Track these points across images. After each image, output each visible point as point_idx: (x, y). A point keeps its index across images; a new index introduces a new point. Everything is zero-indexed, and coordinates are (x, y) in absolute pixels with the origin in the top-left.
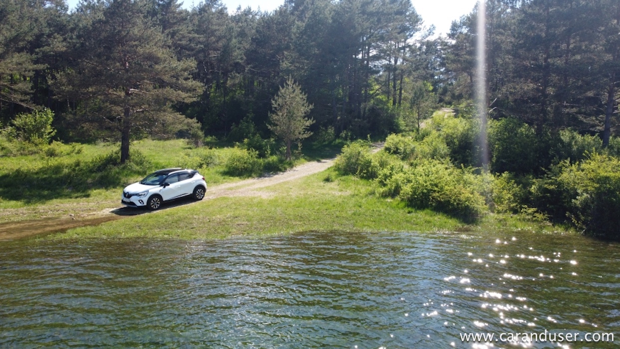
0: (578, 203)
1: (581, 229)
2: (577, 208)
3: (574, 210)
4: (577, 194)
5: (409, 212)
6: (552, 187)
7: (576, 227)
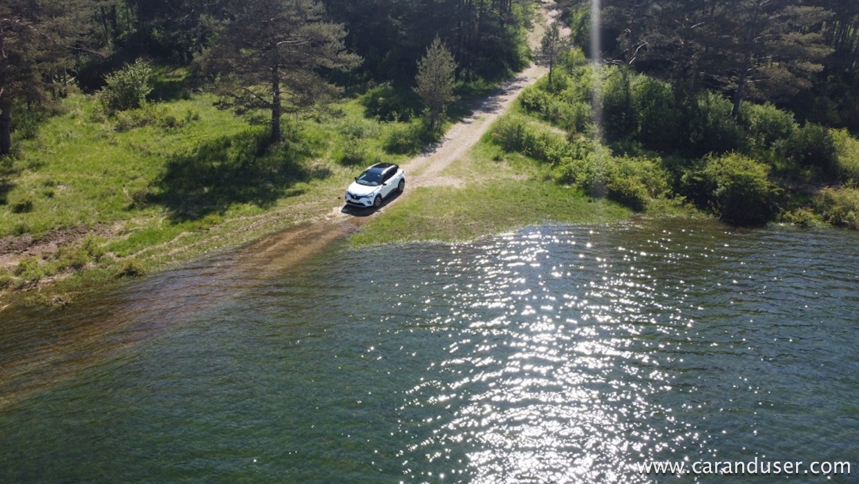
0: (717, 193)
1: (718, 215)
2: (715, 197)
3: (714, 199)
4: (717, 187)
5: (590, 201)
6: (699, 179)
7: (714, 213)
